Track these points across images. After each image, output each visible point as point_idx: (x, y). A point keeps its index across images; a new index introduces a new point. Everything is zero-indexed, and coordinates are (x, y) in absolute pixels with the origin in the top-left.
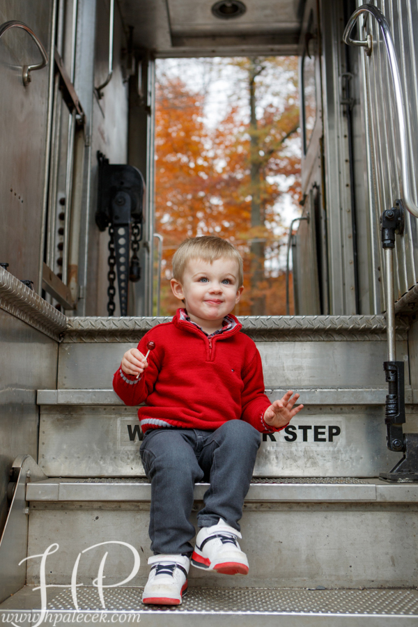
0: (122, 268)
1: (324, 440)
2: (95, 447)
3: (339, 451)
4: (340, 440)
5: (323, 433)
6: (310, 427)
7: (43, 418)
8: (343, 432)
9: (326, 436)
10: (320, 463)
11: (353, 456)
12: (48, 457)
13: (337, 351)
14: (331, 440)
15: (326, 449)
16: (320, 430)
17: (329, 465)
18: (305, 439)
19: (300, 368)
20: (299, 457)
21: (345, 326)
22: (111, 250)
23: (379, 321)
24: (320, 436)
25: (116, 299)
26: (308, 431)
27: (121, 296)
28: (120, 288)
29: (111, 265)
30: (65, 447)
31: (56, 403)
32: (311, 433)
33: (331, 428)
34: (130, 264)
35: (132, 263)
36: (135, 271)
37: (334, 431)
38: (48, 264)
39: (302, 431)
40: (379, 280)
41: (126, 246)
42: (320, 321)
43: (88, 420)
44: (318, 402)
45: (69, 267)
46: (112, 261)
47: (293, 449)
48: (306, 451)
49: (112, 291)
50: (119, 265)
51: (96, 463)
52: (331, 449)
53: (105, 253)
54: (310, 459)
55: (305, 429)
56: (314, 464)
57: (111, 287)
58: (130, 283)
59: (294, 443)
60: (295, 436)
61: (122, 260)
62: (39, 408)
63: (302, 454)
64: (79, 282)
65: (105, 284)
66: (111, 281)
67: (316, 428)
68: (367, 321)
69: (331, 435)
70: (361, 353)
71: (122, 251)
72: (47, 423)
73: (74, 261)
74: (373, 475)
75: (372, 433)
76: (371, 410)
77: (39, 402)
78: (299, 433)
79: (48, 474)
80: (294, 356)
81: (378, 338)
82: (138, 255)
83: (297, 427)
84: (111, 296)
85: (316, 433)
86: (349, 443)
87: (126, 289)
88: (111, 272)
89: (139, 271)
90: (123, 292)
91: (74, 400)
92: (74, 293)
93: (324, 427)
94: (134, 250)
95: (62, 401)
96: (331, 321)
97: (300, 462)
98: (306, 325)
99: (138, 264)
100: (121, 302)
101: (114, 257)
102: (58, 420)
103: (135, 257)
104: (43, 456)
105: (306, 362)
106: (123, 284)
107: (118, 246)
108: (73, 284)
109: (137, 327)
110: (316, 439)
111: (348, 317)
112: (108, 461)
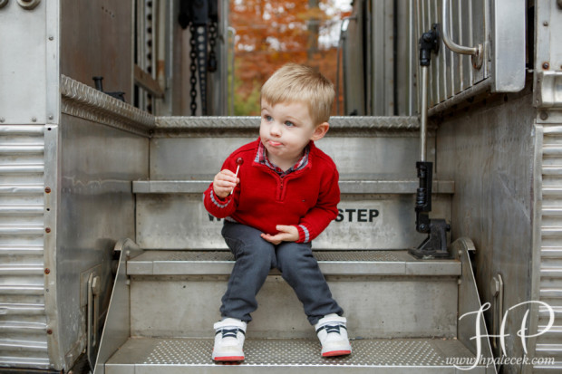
0: (202, 62)
1: (366, 221)
2: (182, 226)
3: (377, 229)
4: (378, 221)
5: (365, 215)
6: (354, 211)
7: (139, 203)
8: (381, 215)
9: (367, 217)
10: (362, 239)
11: (388, 233)
12: (145, 233)
13: (377, 145)
14: (371, 220)
15: (366, 227)
16: (362, 213)
17: (369, 240)
18: (350, 220)
19: (347, 159)
20: (346, 234)
21: (386, 125)
22: (193, 46)
23: (413, 121)
24: (362, 218)
25: (198, 87)
26: (353, 213)
27: (201, 85)
28: (201, 79)
29: (193, 59)
30: (157, 226)
31: (147, 191)
32: (355, 215)
33: (371, 211)
34: (208, 58)
35: (211, 57)
36: (212, 63)
37: (374, 214)
38: (139, 64)
39: (348, 213)
40: (415, 85)
41: (205, 43)
42: (366, 121)
43: (175, 204)
44: (362, 191)
45: (157, 62)
46: (193, 55)
47: (341, 228)
48: (350, 229)
49: (193, 81)
50: (199, 59)
51: (184, 239)
52: (371, 227)
53: (188, 48)
54: (354, 235)
55: (350, 212)
56: (357, 239)
57: (193, 77)
58: (208, 73)
59: (341, 223)
60: (342, 217)
61: (202, 55)
62: (135, 196)
63: (347, 231)
64: (166, 74)
65: (188, 74)
66: (193, 72)
67: (360, 211)
68: (404, 121)
69: (371, 217)
70: (397, 147)
71: (201, 47)
72: (142, 208)
73: (161, 57)
74: (401, 248)
75: (403, 216)
76: (404, 198)
77: (135, 191)
78: (346, 215)
79: (144, 247)
80: (342, 149)
81: (412, 134)
82: (215, 50)
83: (344, 210)
84: (193, 85)
85: (360, 215)
86: (385, 222)
87: (206, 79)
88: (193, 64)
89: (216, 63)
90: (203, 82)
91: (163, 190)
92: (162, 84)
93: (366, 211)
94: (212, 46)
95: (153, 190)
96: (374, 121)
97: (346, 238)
98: (353, 124)
99: (214, 58)
100: (202, 90)
101: (195, 50)
102: (151, 205)
103: (212, 52)
104: (140, 233)
105: (352, 154)
106: (203, 76)
107: (198, 43)
108: (161, 76)
109: (214, 126)
110: (359, 220)
111: (388, 118)
112: (193, 237)
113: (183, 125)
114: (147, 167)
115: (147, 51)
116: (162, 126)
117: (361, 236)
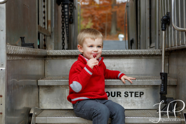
0: (67, 20)
1: (138, 97)
2: (59, 99)
3: (143, 100)
4: (143, 97)
5: (138, 94)
6: (133, 92)
7: (40, 89)
8: (145, 94)
9: (139, 95)
10: (137, 104)
11: (148, 102)
12: (43, 102)
13: (143, 62)
14: (140, 96)
15: (139, 100)
16: (137, 93)
17: (139, 105)
18: (131, 96)
19: (130, 68)
20: (129, 103)
21: (146, 53)
22: (63, 13)
23: (159, 52)
24: (136, 95)
25: (65, 30)
26: (133, 93)
27: (66, 30)
28: (66, 27)
29: (63, 18)
30: (48, 99)
31: (44, 85)
32: (133, 94)
33: (140, 93)
34: (69, 18)
35: (70, 17)
36: (71, 20)
37: (142, 94)
38: (40, 25)
39: (130, 93)
40: (159, 35)
41: (68, 12)
42: (138, 52)
43: (56, 90)
44: (136, 85)
45: (48, 21)
46: (63, 16)
47: (127, 100)
48: (132, 100)
49: (63, 28)
50: (66, 19)
51: (59, 105)
52: (140, 100)
53: (61, 14)
54: (133, 103)
55: (131, 93)
56: (134, 105)
57: (63, 26)
58: (70, 24)
59: (127, 97)
60: (128, 95)
61: (67, 17)
62: (39, 87)
63: (130, 101)
64: (51, 26)
65: (61, 25)
66: (63, 24)
67: (135, 92)
68: (154, 52)
69: (140, 95)
70: (151, 63)
71: (66, 13)
72: (42, 91)
73: (49, 19)
74: (155, 109)
75: (154, 94)
76: (155, 87)
77: (38, 85)
78: (129, 94)
79: (43, 108)
80: (128, 64)
81: (158, 57)
83: (129, 92)
84: (63, 29)
85: (135, 94)
86: (146, 97)
87: (68, 27)
88: (63, 21)
89: (73, 20)
90: (67, 28)
91: (51, 84)
92: (50, 30)
93: (138, 92)
94: (71, 12)
95: (46, 84)
96: (141, 52)
98: (132, 53)
99: (72, 18)
100: (67, 32)
101: (63, 14)
102: (46, 90)
103: (71, 15)
104: (41, 102)
105: (132, 66)
106: (67, 26)
107: (65, 12)
108: (49, 27)
110: (135, 96)
111: (147, 50)
112: (63, 104)
113: (59, 54)
114: (44, 72)
115: (43, 16)
116: (50, 55)
117: (136, 104)
